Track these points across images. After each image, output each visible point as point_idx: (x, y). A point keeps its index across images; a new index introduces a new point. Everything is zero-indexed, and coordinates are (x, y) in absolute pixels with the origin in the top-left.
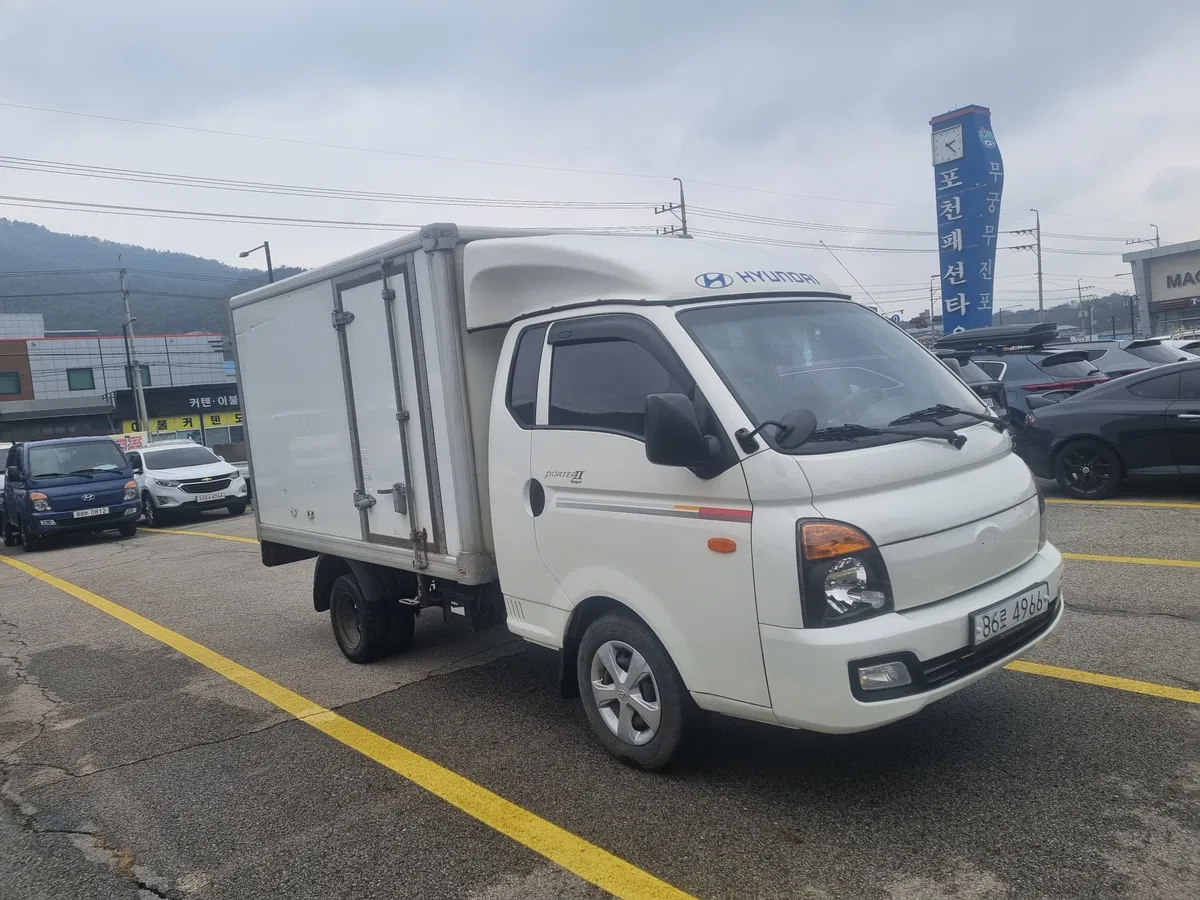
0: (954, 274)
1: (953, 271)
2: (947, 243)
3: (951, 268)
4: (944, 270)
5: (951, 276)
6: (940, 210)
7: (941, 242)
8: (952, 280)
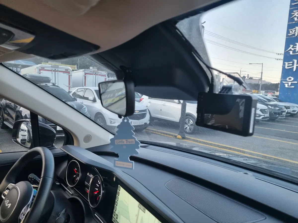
0: (293, 49)
1: (293, 47)
2: (291, 33)
3: (292, 46)
4: (287, 46)
5: (290, 50)
6: (290, 15)
7: (288, 32)
8: (291, 53)
